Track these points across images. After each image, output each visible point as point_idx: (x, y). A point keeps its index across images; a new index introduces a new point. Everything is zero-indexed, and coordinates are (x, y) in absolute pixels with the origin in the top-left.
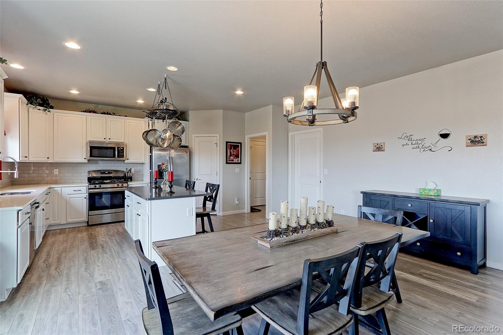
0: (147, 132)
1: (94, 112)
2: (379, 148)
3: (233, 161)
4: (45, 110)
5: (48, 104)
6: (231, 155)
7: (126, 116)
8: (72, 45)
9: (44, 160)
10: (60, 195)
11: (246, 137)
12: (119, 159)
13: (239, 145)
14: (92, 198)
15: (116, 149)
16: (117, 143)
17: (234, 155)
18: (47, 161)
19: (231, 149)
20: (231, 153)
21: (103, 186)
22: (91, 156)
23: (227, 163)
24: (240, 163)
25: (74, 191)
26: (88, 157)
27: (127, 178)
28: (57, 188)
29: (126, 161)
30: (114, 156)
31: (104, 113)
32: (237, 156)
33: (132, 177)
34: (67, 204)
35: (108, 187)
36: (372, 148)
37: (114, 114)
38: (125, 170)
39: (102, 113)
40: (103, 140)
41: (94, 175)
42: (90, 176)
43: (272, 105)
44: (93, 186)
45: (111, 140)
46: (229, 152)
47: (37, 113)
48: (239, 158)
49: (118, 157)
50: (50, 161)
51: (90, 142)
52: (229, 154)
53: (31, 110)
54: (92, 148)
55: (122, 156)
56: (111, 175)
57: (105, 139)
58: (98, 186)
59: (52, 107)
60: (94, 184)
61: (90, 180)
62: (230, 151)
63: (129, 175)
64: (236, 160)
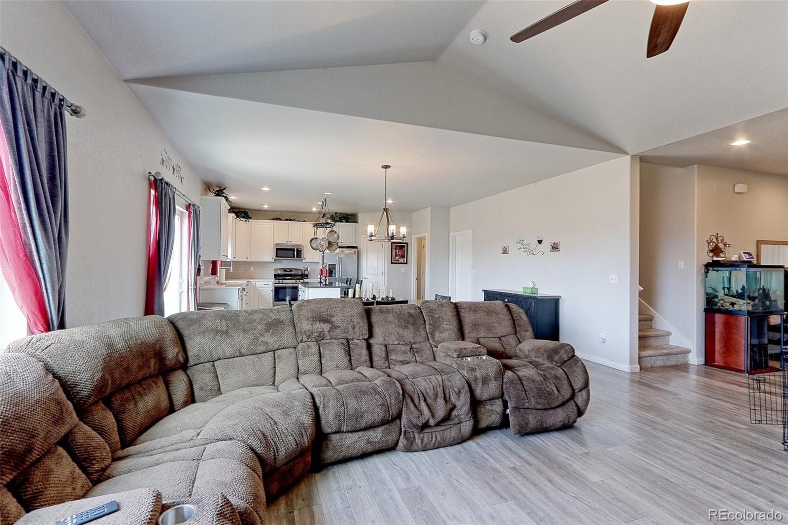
0: (312, 240)
1: (280, 219)
2: (505, 251)
3: (398, 261)
4: (246, 221)
5: (248, 216)
6: (396, 256)
7: (304, 221)
8: (266, 189)
9: (244, 260)
10: (255, 287)
11: (413, 237)
12: (297, 259)
13: (405, 246)
14: (277, 290)
15: (296, 250)
16: (297, 245)
17: (399, 255)
18: (246, 261)
19: (396, 249)
20: (396, 253)
21: (285, 281)
22: (277, 256)
23: (392, 263)
24: (406, 263)
25: (264, 284)
26: (275, 258)
27: (304, 276)
28: (253, 282)
29: (303, 261)
30: (294, 257)
31: (287, 220)
32: (403, 257)
33: (308, 274)
34: (259, 294)
35: (289, 283)
36: (501, 251)
37: (295, 220)
38: (303, 269)
39: (285, 220)
40: (285, 242)
41: (279, 272)
42: (276, 273)
43: (430, 208)
44: (277, 281)
45: (292, 243)
46: (394, 252)
47: (242, 223)
48: (405, 258)
49: (297, 257)
50: (248, 260)
51: (277, 245)
52: (394, 254)
53: (237, 221)
54: (277, 249)
55: (300, 256)
56: (293, 273)
57: (287, 241)
58: (281, 281)
59: (250, 218)
60: (278, 279)
61: (276, 276)
62: (395, 251)
63: (306, 273)
64: (401, 261)
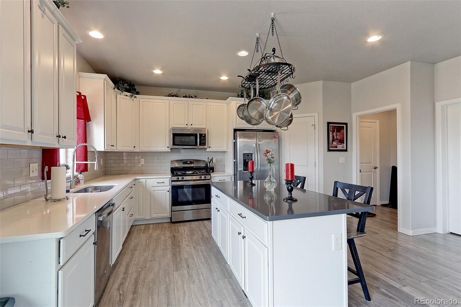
1: (176, 96)
3: (336, 147)
4: (131, 96)
5: (135, 90)
6: (333, 141)
7: (208, 99)
9: (131, 149)
10: (144, 187)
11: (354, 115)
12: (200, 147)
13: (344, 126)
14: (175, 190)
15: (198, 136)
16: (197, 129)
17: (337, 139)
18: (134, 150)
19: (333, 132)
20: (333, 137)
21: (186, 178)
22: (174, 144)
23: (329, 150)
24: (346, 150)
25: (158, 183)
26: (171, 146)
27: (209, 169)
28: (142, 179)
29: (208, 150)
30: (196, 145)
31: (186, 97)
32: (341, 141)
33: (213, 167)
34: (151, 196)
35: (191, 179)
37: (196, 97)
38: (206, 160)
39: (184, 97)
40: (185, 126)
41: (177, 165)
42: (173, 166)
43: (409, 63)
44: (175, 178)
45: (193, 126)
46: (331, 136)
47: (124, 98)
48: (344, 143)
49: (200, 145)
50: (137, 150)
51: (173, 129)
52: (331, 139)
53: (118, 96)
54: (174, 135)
55: (204, 143)
56: (192, 165)
57: (187, 125)
58: (180, 178)
59: (138, 93)
60: (177, 175)
61: (173, 170)
62: (332, 134)
63: (210, 165)
64: (340, 147)
